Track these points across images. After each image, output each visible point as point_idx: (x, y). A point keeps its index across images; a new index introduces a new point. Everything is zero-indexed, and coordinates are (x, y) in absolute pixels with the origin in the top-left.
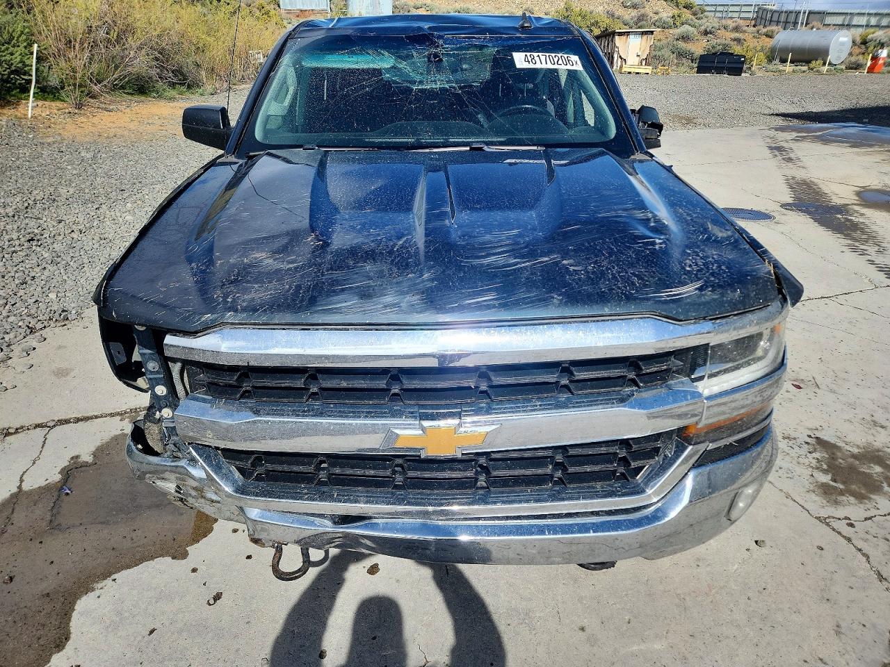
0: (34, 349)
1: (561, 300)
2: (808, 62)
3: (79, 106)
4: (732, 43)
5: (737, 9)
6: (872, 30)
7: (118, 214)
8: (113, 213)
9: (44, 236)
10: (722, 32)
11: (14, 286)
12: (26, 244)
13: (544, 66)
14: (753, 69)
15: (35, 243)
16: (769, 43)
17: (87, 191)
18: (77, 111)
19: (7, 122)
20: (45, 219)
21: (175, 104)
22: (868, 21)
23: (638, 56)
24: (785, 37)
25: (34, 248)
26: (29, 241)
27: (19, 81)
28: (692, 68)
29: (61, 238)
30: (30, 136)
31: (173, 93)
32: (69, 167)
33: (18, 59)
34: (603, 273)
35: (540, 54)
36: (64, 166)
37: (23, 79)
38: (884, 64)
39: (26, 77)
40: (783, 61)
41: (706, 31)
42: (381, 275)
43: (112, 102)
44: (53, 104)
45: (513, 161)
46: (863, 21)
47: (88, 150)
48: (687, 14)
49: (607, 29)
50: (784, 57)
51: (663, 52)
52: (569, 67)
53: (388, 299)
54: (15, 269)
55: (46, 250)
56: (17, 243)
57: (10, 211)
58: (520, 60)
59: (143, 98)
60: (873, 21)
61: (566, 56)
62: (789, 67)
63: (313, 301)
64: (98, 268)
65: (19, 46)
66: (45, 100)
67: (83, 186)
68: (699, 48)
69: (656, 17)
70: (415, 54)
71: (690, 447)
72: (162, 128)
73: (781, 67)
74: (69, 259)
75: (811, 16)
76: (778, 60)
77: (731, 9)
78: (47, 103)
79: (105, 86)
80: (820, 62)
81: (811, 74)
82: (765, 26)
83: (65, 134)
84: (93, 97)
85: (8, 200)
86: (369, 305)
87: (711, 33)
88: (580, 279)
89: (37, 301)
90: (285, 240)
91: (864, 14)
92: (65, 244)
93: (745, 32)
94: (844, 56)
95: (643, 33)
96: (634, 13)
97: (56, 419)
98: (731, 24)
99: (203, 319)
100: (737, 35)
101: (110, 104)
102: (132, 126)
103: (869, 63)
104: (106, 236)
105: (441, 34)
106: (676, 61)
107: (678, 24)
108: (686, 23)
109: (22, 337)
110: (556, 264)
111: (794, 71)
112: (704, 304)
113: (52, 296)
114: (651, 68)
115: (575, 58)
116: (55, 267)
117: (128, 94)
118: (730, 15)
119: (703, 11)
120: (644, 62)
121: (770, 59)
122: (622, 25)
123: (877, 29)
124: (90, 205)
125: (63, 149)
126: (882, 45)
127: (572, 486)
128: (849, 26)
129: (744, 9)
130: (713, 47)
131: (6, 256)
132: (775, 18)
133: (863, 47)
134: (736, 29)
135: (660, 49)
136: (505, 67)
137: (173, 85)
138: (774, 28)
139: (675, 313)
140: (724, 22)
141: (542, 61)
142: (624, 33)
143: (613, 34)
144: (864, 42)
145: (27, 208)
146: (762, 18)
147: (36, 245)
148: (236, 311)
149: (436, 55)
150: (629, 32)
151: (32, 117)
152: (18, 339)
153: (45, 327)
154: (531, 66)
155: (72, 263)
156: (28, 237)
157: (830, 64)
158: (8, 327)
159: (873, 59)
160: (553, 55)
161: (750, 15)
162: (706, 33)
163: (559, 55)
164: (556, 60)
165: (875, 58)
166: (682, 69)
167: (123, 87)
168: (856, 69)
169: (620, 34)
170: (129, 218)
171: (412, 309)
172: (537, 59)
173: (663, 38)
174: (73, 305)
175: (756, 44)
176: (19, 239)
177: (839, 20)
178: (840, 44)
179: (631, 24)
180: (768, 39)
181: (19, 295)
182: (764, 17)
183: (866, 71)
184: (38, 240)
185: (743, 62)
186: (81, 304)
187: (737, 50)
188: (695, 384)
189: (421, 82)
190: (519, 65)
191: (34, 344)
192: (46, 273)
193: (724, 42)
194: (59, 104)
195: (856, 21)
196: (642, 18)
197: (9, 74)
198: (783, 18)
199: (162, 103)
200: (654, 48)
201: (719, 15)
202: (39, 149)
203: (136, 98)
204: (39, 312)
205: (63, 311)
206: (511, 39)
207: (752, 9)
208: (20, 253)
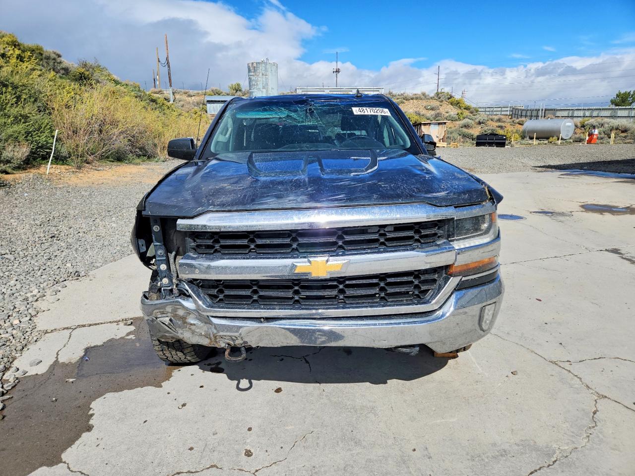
0: (60, 291)
1: (377, 197)
2: (548, 138)
3: (79, 168)
4: (497, 128)
5: (500, 109)
6: (587, 119)
7: (107, 223)
8: (104, 223)
9: (61, 235)
10: (490, 122)
11: (43, 260)
12: (50, 239)
13: (369, 113)
14: (512, 143)
15: (55, 239)
16: (521, 128)
17: (86, 212)
18: (78, 171)
19: (34, 176)
20: (60, 226)
21: (140, 166)
22: (584, 114)
23: (437, 137)
24: (530, 124)
25: (55, 241)
26: (51, 237)
27: (42, 153)
28: (473, 144)
29: (72, 236)
30: (48, 184)
31: (138, 161)
32: (74, 200)
33: (44, 139)
34: (399, 187)
35: (367, 108)
36: (71, 199)
37: (45, 152)
38: (598, 138)
39: (48, 150)
40: (531, 138)
41: (480, 122)
42: (286, 190)
43: (99, 166)
44: (63, 167)
45: (356, 158)
46: (581, 113)
47: (86, 191)
48: (466, 113)
49: (416, 122)
50: (532, 136)
51: (453, 134)
52: (383, 114)
53: (291, 198)
54: (44, 252)
55: (63, 242)
56: (44, 239)
57: (38, 222)
58: (356, 111)
59: (119, 164)
60: (588, 113)
61: (381, 109)
62: (535, 142)
63: (253, 200)
64: (97, 250)
65: (44, 132)
66: (57, 164)
67: (84, 209)
68: (476, 131)
69: (447, 115)
70: (299, 109)
71: (452, 278)
72: (132, 179)
73: (530, 142)
74: (78, 246)
75: (547, 112)
76: (528, 138)
77: (495, 109)
78: (58, 166)
79: (96, 156)
80: (555, 138)
81: (551, 145)
82: (518, 118)
83: (70, 183)
84: (88, 163)
85: (37, 217)
86: (281, 201)
87: (483, 123)
88: (387, 189)
89: (59, 267)
90: (237, 179)
91: (581, 109)
92: (74, 239)
93: (504, 122)
94: (571, 134)
95: (439, 124)
96: (433, 112)
97: (77, 325)
98: (496, 118)
99: (197, 210)
100: (500, 124)
101: (98, 167)
102: (113, 178)
103: (587, 138)
104: (100, 234)
105: (313, 99)
106: (462, 140)
107: (461, 118)
108: (466, 118)
109: (51, 285)
110: (375, 184)
111: (539, 144)
112: (450, 199)
113: (69, 265)
114: (446, 143)
115: (386, 110)
116: (69, 250)
117: (110, 161)
118: (495, 113)
119: (477, 111)
120: (441, 140)
121: (523, 137)
122: (425, 120)
123: (590, 118)
124: (89, 219)
125: (70, 190)
126: (594, 127)
127: (390, 300)
128: (572, 117)
129: (503, 109)
130: (485, 131)
131: (37, 245)
132: (524, 113)
133: (583, 128)
134: (499, 120)
135: (451, 133)
136: (348, 114)
137: (139, 156)
138: (523, 119)
139: (435, 203)
140: (491, 117)
141: (368, 111)
142: (427, 123)
143: (420, 124)
144: (583, 126)
145: (49, 221)
146: (515, 114)
147: (56, 240)
148: (214, 205)
149: (310, 109)
150: (430, 123)
151: (49, 174)
152: (49, 286)
153: (65, 280)
154: (362, 113)
155: (80, 249)
156: (51, 236)
157: (561, 139)
158: (42, 281)
159: (589, 135)
160: (374, 108)
161: (508, 113)
162: (480, 123)
163: (378, 109)
164: (376, 111)
165: (591, 135)
166: (467, 144)
167: (108, 157)
168: (580, 142)
169: (425, 124)
170: (114, 225)
171: (303, 201)
172: (366, 111)
173: (452, 126)
174: (82, 269)
175: (512, 128)
176: (45, 237)
177: (565, 114)
178: (566, 127)
179: (432, 119)
180: (520, 126)
181: (47, 265)
182: (517, 113)
183: (586, 143)
184: (57, 237)
185: (505, 139)
186: (87, 269)
187: (501, 132)
188: (451, 243)
189: (302, 122)
190: (355, 113)
191: (60, 288)
192: (64, 254)
193: (491, 128)
194: (66, 166)
195: (576, 113)
196: (438, 115)
197: (37, 148)
198: (529, 113)
199: (132, 166)
200: (447, 132)
201: (488, 113)
202: (54, 190)
203: (115, 163)
204: (61, 273)
205: (77, 272)
206: (351, 102)
207: (509, 109)
208: (47, 244)
